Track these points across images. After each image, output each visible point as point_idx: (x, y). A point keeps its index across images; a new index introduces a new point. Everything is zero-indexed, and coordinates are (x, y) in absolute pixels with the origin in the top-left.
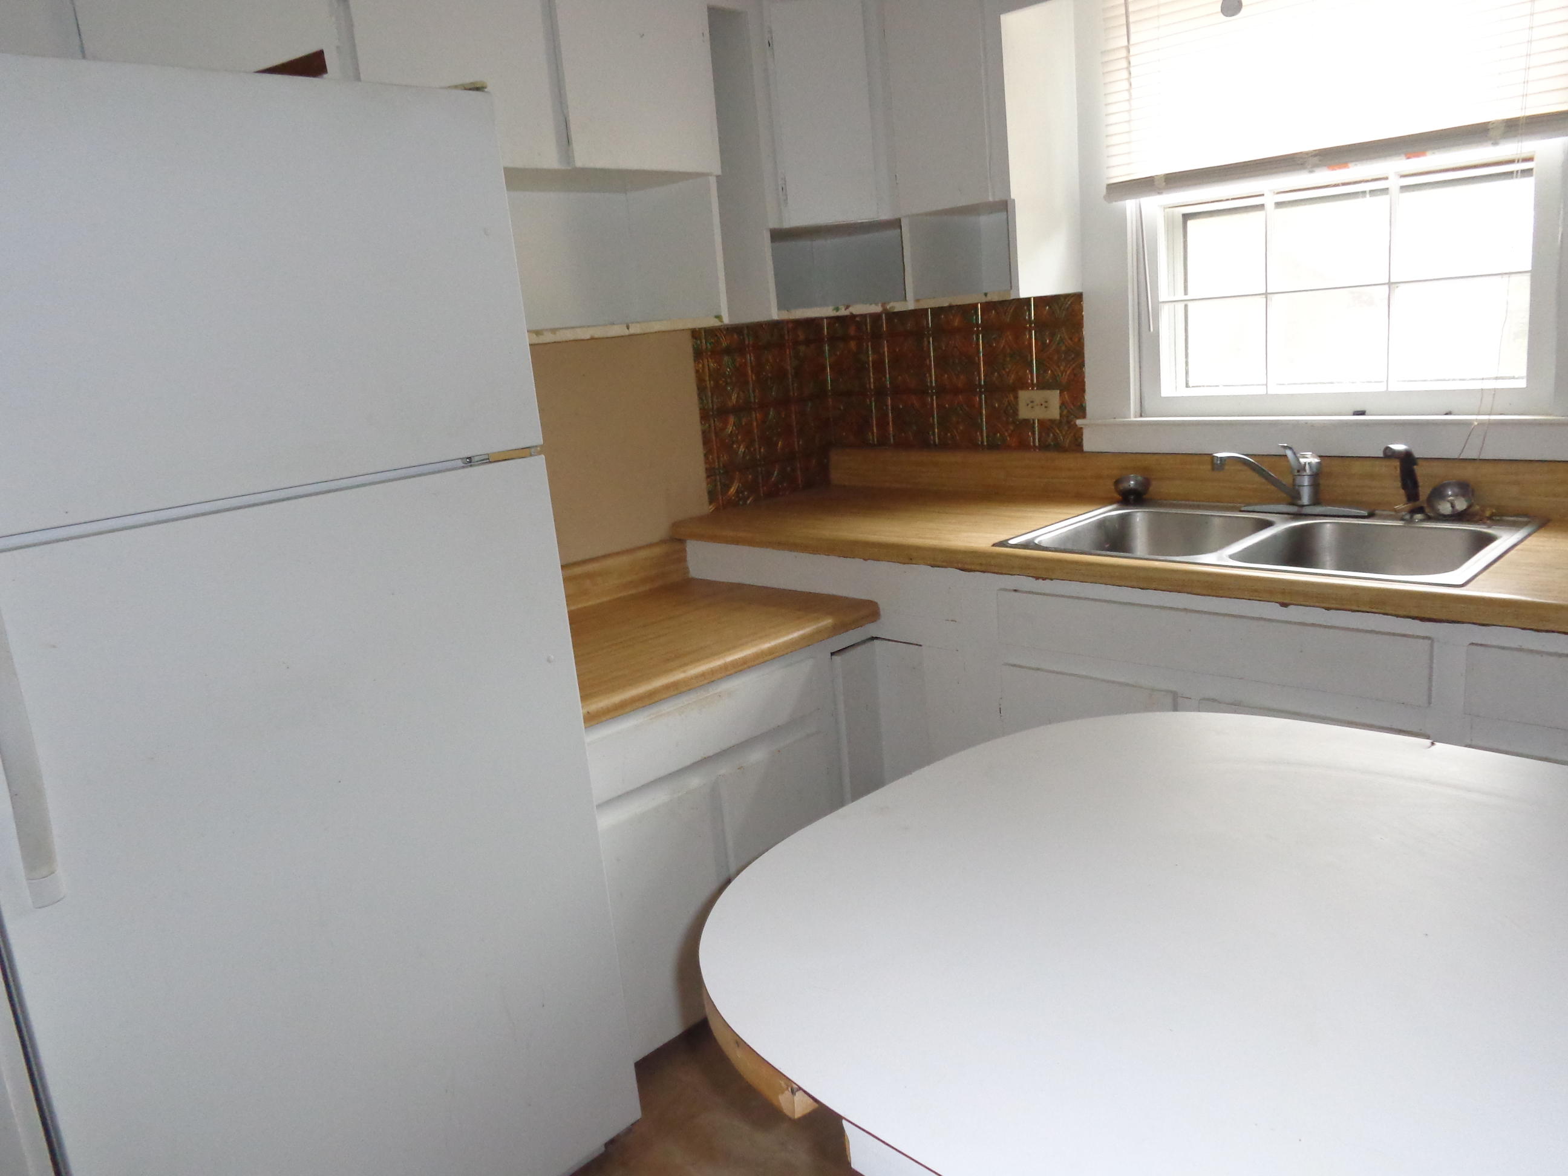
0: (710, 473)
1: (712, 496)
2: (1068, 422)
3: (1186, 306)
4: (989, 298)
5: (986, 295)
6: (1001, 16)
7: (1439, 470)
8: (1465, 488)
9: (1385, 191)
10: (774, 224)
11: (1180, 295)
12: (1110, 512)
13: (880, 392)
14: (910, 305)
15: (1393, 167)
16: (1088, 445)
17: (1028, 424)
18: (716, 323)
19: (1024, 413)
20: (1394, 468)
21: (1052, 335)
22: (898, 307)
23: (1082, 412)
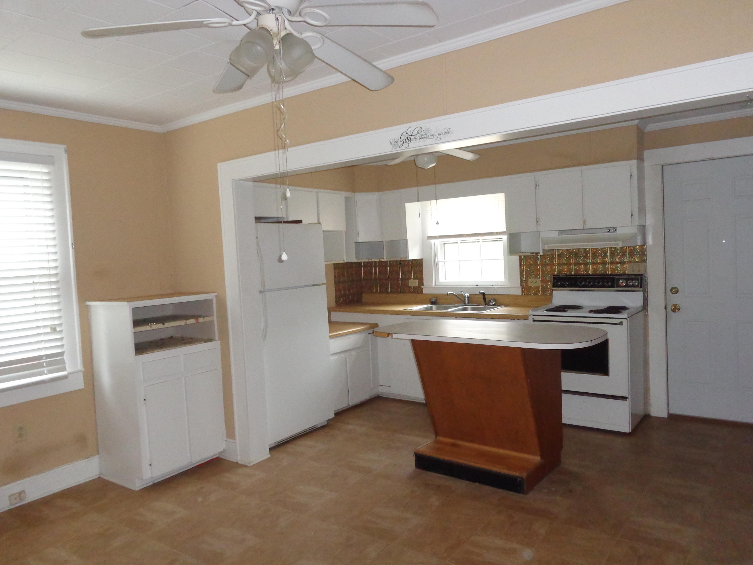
0: (336, 297)
1: (336, 302)
2: (420, 287)
3: (445, 262)
4: (402, 259)
5: (402, 258)
6: (406, 204)
7: (490, 297)
8: (495, 300)
9: (479, 242)
10: (356, 241)
11: (444, 260)
12: (429, 306)
13: (376, 280)
14: (385, 260)
15: (480, 238)
16: (424, 292)
17: (411, 287)
18: (344, 262)
19: (410, 285)
20: (481, 296)
21: (416, 267)
22: (383, 260)
23: (423, 285)
